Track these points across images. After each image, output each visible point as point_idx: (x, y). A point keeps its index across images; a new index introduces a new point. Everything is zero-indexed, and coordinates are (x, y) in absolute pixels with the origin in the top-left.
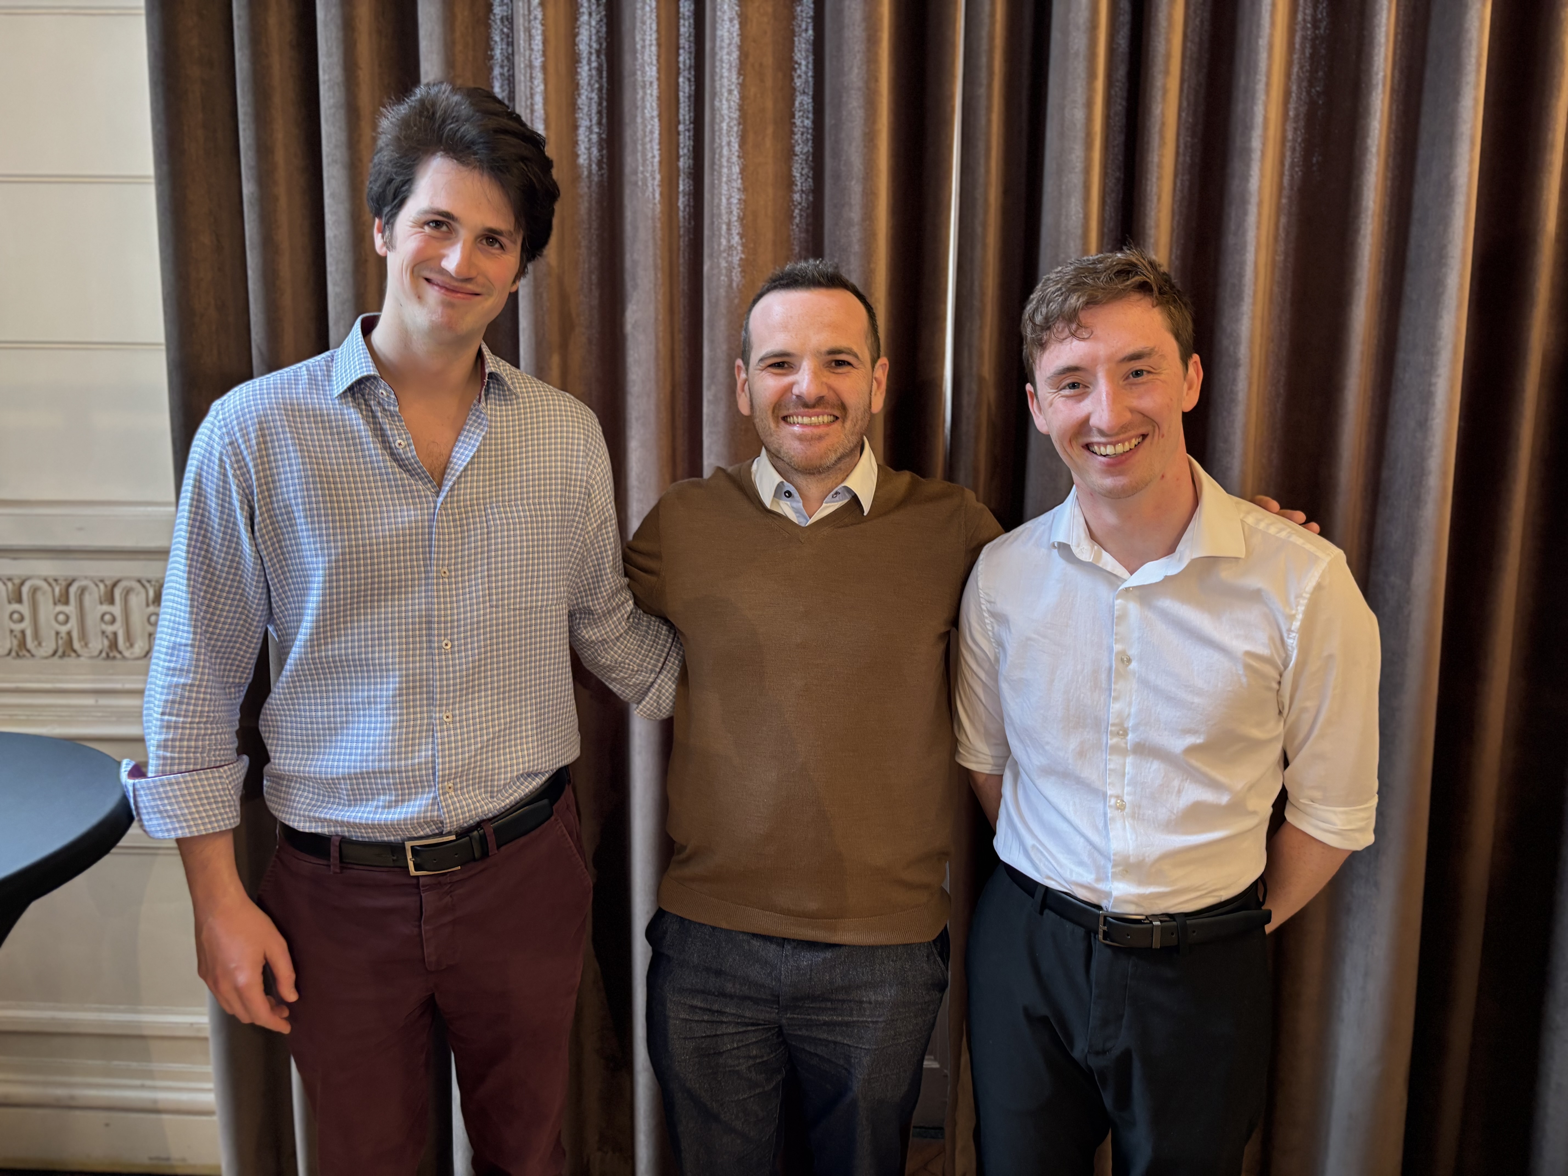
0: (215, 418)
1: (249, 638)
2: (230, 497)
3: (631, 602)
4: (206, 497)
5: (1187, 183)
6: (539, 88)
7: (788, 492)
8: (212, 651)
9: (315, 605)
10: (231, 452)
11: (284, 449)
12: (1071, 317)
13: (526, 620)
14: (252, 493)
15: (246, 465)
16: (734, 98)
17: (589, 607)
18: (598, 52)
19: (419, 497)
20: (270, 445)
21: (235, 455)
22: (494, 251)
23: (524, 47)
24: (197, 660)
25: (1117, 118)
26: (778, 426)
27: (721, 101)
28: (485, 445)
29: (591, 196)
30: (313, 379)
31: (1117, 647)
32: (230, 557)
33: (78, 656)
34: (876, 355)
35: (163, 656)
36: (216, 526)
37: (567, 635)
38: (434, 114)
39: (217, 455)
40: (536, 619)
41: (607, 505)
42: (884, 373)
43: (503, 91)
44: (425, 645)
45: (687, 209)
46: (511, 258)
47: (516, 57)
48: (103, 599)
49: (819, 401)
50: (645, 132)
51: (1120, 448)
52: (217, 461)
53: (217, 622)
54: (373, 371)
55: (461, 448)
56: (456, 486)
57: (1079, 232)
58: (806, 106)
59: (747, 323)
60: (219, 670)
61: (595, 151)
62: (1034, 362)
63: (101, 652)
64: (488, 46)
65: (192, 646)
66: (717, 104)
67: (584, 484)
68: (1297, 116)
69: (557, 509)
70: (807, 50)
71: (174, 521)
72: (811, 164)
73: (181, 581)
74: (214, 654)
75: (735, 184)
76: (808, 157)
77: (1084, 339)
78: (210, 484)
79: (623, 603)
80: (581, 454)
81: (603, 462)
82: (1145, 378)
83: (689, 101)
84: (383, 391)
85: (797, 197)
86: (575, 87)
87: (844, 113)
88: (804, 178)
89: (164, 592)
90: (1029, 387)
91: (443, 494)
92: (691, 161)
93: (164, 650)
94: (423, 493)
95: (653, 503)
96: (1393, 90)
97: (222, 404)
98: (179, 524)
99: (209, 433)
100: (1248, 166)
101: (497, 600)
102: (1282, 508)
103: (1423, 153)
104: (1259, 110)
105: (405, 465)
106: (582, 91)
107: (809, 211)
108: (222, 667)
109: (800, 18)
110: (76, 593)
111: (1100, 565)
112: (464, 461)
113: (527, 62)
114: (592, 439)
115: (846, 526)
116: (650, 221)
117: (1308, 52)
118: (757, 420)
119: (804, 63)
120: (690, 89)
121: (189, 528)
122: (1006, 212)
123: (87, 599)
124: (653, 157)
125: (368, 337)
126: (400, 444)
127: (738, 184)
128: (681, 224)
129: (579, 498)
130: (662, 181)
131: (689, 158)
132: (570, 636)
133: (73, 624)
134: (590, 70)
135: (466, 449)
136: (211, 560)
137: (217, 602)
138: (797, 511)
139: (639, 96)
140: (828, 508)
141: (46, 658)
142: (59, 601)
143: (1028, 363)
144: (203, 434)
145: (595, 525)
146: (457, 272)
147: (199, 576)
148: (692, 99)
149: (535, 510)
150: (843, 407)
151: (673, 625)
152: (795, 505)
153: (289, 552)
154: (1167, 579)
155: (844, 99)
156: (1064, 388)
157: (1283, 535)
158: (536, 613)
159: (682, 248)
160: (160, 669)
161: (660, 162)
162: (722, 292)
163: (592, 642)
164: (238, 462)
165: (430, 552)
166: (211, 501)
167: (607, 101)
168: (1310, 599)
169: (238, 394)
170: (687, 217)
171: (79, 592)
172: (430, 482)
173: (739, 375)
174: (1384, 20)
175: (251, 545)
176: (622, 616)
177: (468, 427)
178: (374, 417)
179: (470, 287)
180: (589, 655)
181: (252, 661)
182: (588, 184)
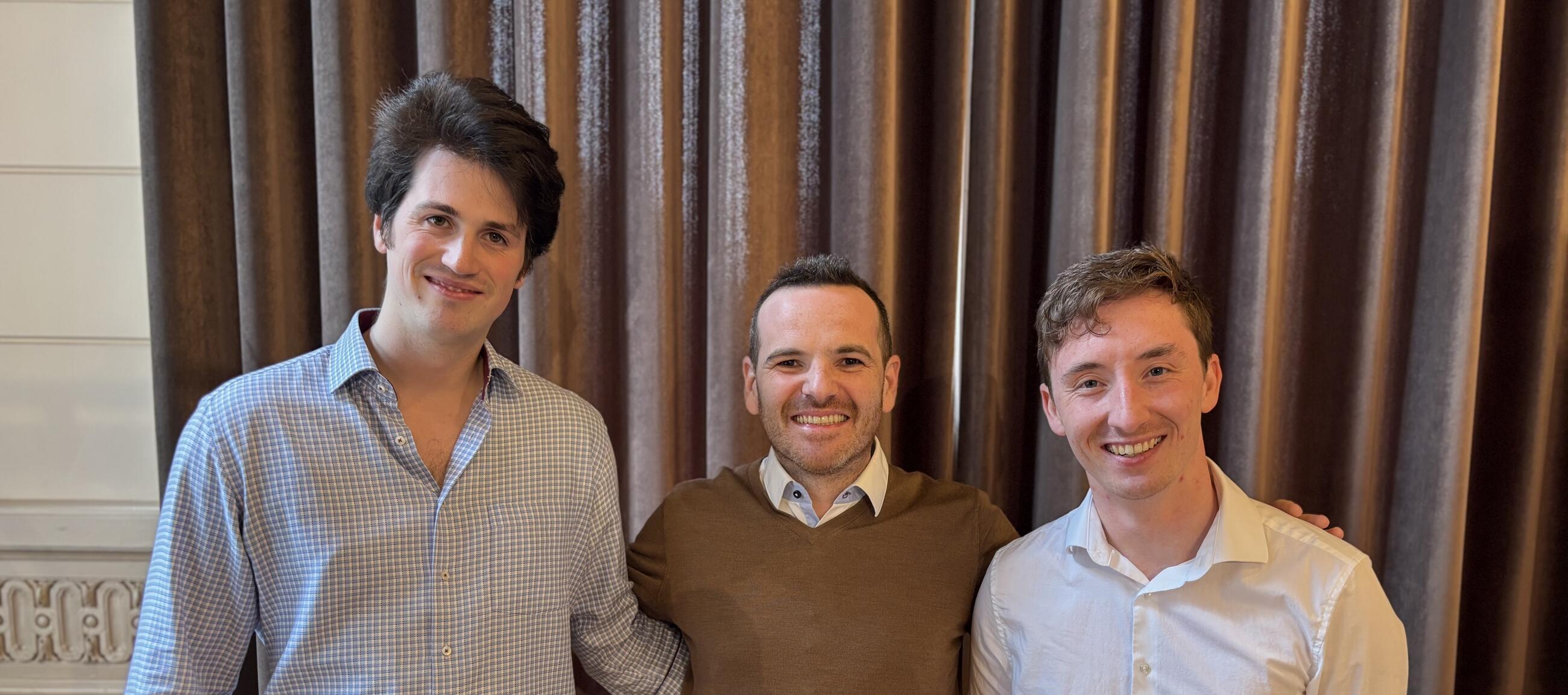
0: (204, 414)
1: (234, 644)
2: (218, 496)
3: (635, 607)
4: (192, 497)
5: (1198, 181)
6: (540, 80)
7: (798, 492)
8: (195, 658)
9: (308, 610)
10: (220, 450)
11: (277, 447)
12: (1088, 313)
13: (528, 625)
14: (241, 493)
15: (236, 463)
16: (739, 92)
17: (593, 611)
18: (601, 44)
19: (420, 496)
20: (261, 442)
21: (225, 452)
22: (496, 247)
23: (525, 39)
24: (181, 667)
25: (1127, 115)
26: (787, 426)
27: (725, 94)
28: (487, 443)
29: (592, 190)
30: (308, 376)
31: (1136, 656)
32: (217, 559)
33: (59, 660)
34: (887, 354)
35: (144, 663)
36: (203, 527)
37: (569, 640)
38: (432, 105)
39: (205, 452)
40: (538, 624)
41: (612, 507)
42: (895, 371)
43: (503, 83)
44: (424, 651)
45: (691, 204)
46: (515, 253)
47: (517, 49)
48: (85, 601)
49: (830, 400)
50: (648, 126)
51: (1139, 448)
52: (205, 459)
53: (202, 627)
54: (370, 365)
55: (462, 445)
56: (458, 485)
57: (1089, 229)
58: (812, 101)
59: (755, 320)
60: (203, 677)
61: (597, 144)
62: (1049, 360)
63: (83, 656)
64: (488, 35)
65: (175, 652)
66: (721, 97)
67: (590, 485)
68: (1308, 112)
69: (562, 510)
70: (814, 44)
71: (158, 521)
72: (818, 159)
73: (165, 583)
74: (198, 661)
75: (739, 179)
76: (814, 152)
77: (1102, 335)
78: (196, 482)
79: (627, 607)
80: (587, 453)
81: (608, 463)
82: (1165, 375)
83: (694, 94)
84: (382, 386)
85: (803, 192)
86: (577, 79)
87: (852, 107)
88: (810, 173)
89: (146, 595)
90: (1043, 387)
91: (444, 494)
92: (695, 156)
93: (146, 656)
94: (423, 492)
95: (655, 505)
96: (1405, 89)
97: (212, 400)
98: (163, 524)
99: (197, 429)
100: (1260, 163)
101: (500, 604)
102: (1305, 512)
103: (1436, 152)
104: (1271, 106)
105: (405, 463)
106: (584, 84)
107: (816, 207)
108: (206, 674)
109: (806, 11)
110: (57, 595)
111: (1118, 570)
112: (466, 459)
113: (528, 54)
114: (598, 438)
115: (857, 527)
116: (653, 217)
117: (1319, 48)
118: (765, 420)
119: (810, 56)
120: (694, 83)
121: (174, 529)
122: (1016, 209)
123: (69, 601)
124: (657, 151)
125: (366, 333)
126: (400, 441)
127: (742, 178)
128: (685, 220)
129: (585, 499)
130: (665, 175)
131: (693, 153)
132: (572, 643)
133: (54, 627)
134: (592, 62)
135: (468, 447)
136: (196, 562)
137: (202, 606)
138: (806, 512)
139: (642, 90)
140: (839, 508)
141: (26, 662)
142: (40, 603)
143: (1043, 362)
144: (190, 430)
145: (600, 527)
146: (458, 268)
147: (183, 579)
148: (697, 92)
149: (540, 511)
150: (854, 407)
151: (679, 630)
152: (804, 505)
153: (279, 555)
154: (1188, 585)
155: (852, 93)
156: (1081, 386)
157: (1307, 539)
158: (538, 617)
159: (686, 244)
160: (140, 677)
161: (664, 156)
162: (727, 288)
163: (596, 647)
164: (227, 459)
165: (430, 554)
166: (198, 500)
167: (610, 94)
168: (1336, 606)
169: (229, 389)
170: (691, 212)
171: (60, 594)
172: (431, 480)
173: (747, 374)
174: (1396, 19)
175: (239, 547)
176: (627, 620)
177: (470, 425)
178: (372, 413)
179: (472, 284)
180: (592, 662)
181: (238, 668)
182: (590, 178)
